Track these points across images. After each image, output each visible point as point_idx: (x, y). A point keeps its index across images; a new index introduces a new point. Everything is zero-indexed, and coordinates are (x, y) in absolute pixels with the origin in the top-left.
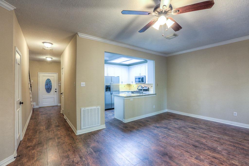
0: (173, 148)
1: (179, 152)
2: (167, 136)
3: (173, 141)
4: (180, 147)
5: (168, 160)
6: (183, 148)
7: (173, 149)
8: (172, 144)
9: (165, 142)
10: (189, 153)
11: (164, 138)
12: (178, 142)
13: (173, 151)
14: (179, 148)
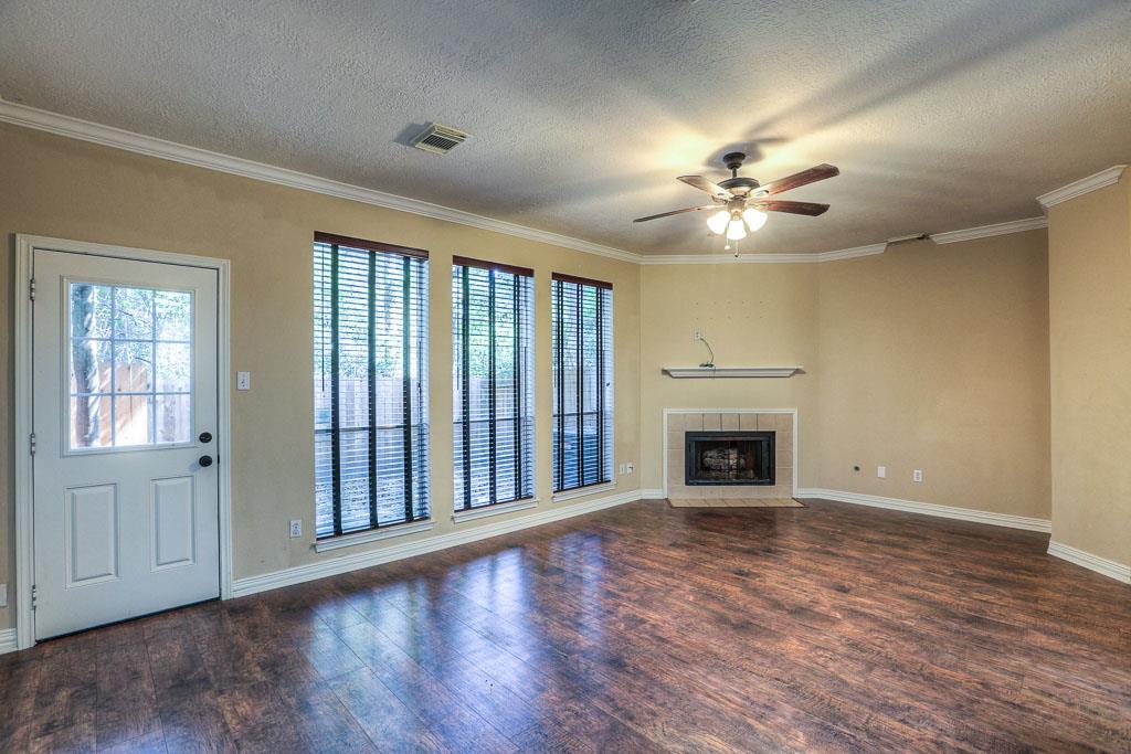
0: (715, 648)
1: (694, 638)
2: (749, 726)
3: (713, 688)
4: (683, 655)
5: (730, 615)
6: (675, 651)
7: (714, 644)
8: (717, 671)
9: (753, 679)
10: (655, 637)
11: (766, 706)
12: (691, 678)
13: (712, 641)
14: (690, 652)
